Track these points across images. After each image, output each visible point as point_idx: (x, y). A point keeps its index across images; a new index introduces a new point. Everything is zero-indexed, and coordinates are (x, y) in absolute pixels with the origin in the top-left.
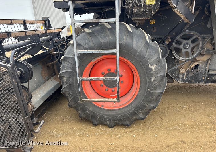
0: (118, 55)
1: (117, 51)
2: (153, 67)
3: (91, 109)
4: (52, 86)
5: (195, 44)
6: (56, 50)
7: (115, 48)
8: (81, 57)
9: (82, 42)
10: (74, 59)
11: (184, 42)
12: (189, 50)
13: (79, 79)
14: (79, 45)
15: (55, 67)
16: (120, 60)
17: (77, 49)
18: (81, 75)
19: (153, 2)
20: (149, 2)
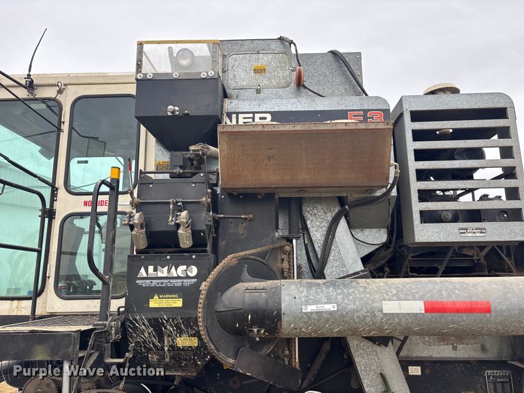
19: (194, 342)
20: (184, 341)
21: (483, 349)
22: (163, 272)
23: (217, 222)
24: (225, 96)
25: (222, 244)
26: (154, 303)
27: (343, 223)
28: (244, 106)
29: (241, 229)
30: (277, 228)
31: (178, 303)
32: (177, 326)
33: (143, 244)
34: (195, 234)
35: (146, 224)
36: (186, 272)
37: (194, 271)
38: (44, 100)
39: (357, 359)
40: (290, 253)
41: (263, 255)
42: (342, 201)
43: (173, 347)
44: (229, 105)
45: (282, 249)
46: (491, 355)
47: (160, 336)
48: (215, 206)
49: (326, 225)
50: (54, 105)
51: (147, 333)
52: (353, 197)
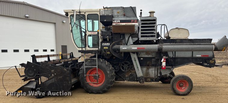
0: (97, 68)
1: (97, 67)
2: (108, 72)
3: (88, 86)
4: (75, 81)
5: (129, 66)
6: (77, 67)
7: (96, 66)
8: (86, 68)
9: (87, 64)
10: (84, 69)
11: (125, 65)
12: (126, 68)
13: (85, 75)
14: (86, 65)
15: (76, 74)
16: (98, 70)
17: (85, 66)
18: (86, 74)
19: (110, 53)
20: (108, 53)
21: (153, 56)
22: (105, 44)
23: (112, 37)
24: (113, 17)
25: (113, 40)
26: (104, 48)
27: (130, 37)
28: (116, 19)
29: (115, 38)
30: (121, 38)
31: (108, 48)
32: (107, 51)
33: (103, 40)
34: (109, 39)
35: (103, 38)
36: (108, 44)
37: (109, 44)
38: (82, 15)
39: (131, 56)
40: (122, 42)
41: (118, 42)
42: (130, 34)
43: (107, 54)
44: (114, 19)
45: (121, 41)
46: (154, 57)
47: (105, 52)
48: (112, 35)
49: (128, 37)
50: (84, 16)
51: (104, 52)
52: (131, 33)
